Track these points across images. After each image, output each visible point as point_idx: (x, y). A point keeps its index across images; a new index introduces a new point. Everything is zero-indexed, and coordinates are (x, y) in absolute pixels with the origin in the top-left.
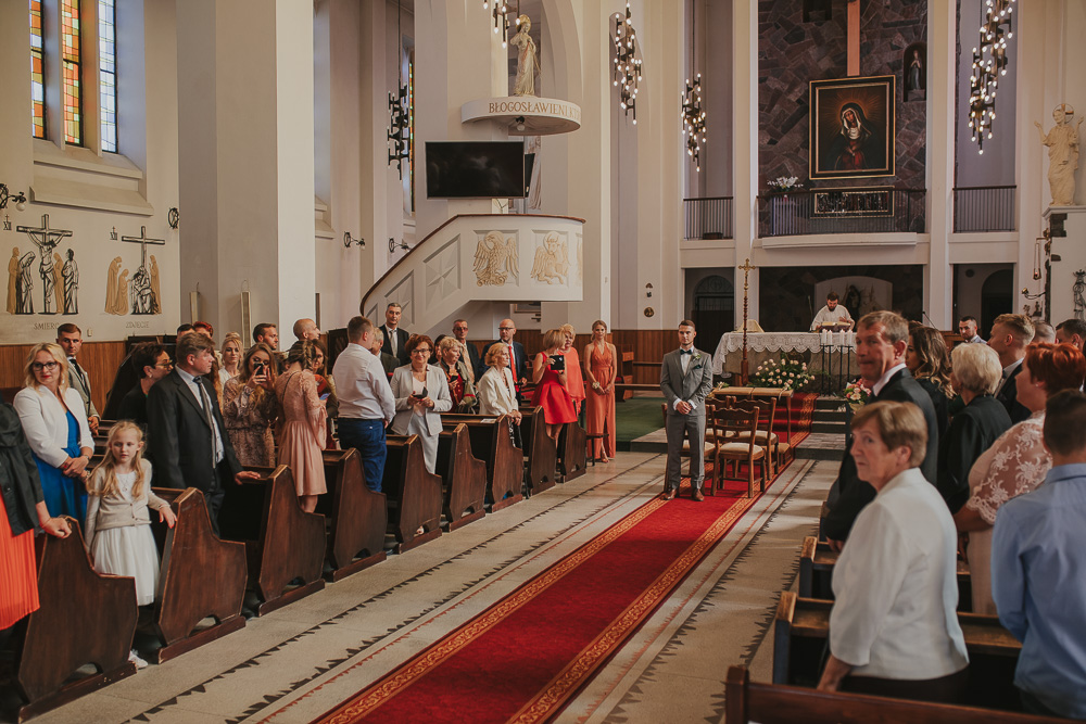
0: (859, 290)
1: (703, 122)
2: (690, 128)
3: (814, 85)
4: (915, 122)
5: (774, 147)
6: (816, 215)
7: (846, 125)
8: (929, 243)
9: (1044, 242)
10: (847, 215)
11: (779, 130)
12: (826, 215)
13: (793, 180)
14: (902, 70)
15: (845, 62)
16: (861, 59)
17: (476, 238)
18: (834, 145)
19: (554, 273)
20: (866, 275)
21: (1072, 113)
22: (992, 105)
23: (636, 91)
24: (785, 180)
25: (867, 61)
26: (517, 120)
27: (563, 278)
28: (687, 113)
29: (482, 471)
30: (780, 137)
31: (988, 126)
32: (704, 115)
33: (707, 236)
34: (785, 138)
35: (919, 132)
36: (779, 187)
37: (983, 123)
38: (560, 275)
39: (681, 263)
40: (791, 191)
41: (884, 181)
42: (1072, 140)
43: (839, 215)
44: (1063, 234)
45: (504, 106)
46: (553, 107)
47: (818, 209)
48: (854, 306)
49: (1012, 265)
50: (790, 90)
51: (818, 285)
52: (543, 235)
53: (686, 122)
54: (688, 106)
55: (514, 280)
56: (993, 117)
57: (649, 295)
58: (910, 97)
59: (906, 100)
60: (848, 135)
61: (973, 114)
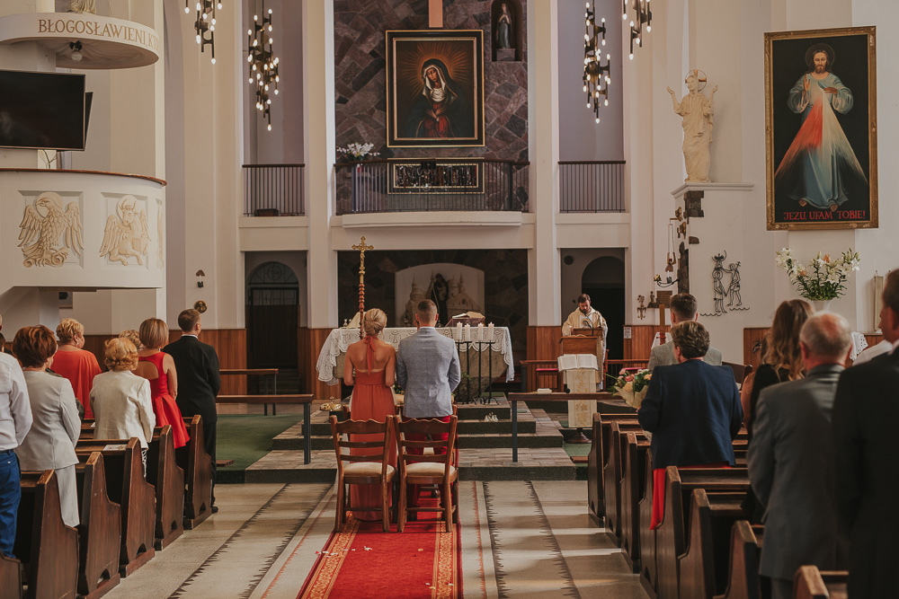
0: (447, 280)
1: (276, 69)
2: (259, 76)
3: (392, 36)
4: (504, 85)
5: (343, 106)
6: (394, 190)
7: (428, 84)
8: (534, 224)
9: (677, 224)
10: (432, 190)
11: (350, 86)
12: (407, 190)
13: (367, 148)
14: (490, 25)
15: (426, 11)
16: (444, 8)
17: (23, 202)
18: (415, 107)
19: (130, 250)
20: (455, 262)
21: (705, 81)
22: (607, 68)
23: (214, 21)
24: (359, 147)
25: (451, 12)
26: (72, 45)
27: (141, 257)
28: (255, 57)
29: (116, 516)
30: (351, 95)
31: (604, 92)
32: (276, 61)
33: (259, 213)
34: (357, 97)
35: (510, 97)
36: (351, 156)
37: (599, 88)
38: (137, 253)
39: (239, 245)
40: (366, 161)
41: (472, 152)
42: (707, 110)
43: (422, 190)
44: (701, 214)
45: (60, 24)
46: (128, 31)
47: (398, 183)
48: (442, 298)
49: (622, 250)
50: (363, 40)
51: (399, 274)
52: (116, 200)
53: (254, 68)
54: (257, 48)
55: (76, 258)
56: (609, 83)
57: (200, 285)
58: (499, 56)
59: (494, 59)
60: (430, 97)
61: (589, 77)
